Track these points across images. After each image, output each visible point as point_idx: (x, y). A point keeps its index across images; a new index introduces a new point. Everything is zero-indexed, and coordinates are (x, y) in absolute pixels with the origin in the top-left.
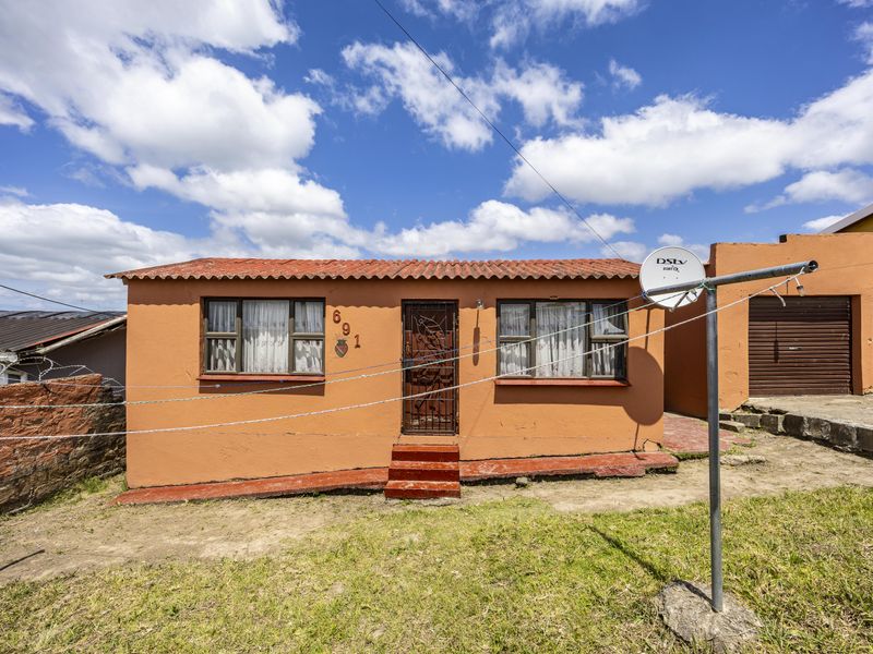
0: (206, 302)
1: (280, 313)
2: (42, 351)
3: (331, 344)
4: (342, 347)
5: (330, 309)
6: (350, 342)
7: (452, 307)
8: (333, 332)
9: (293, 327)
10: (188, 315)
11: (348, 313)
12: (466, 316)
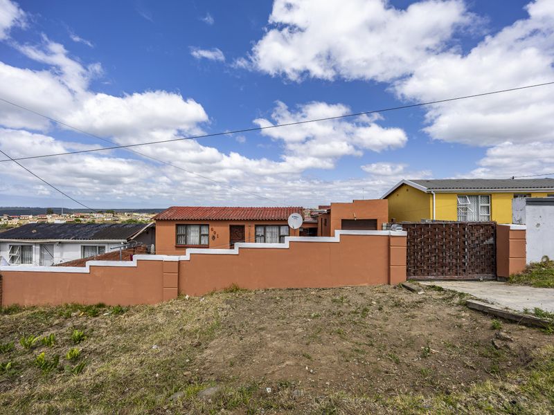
0: (177, 225)
1: (197, 229)
2: (132, 238)
3: (211, 237)
4: (214, 237)
5: (210, 228)
6: (216, 236)
7: (243, 227)
8: (211, 234)
9: (200, 232)
10: (172, 229)
11: (215, 228)
12: (246, 229)
